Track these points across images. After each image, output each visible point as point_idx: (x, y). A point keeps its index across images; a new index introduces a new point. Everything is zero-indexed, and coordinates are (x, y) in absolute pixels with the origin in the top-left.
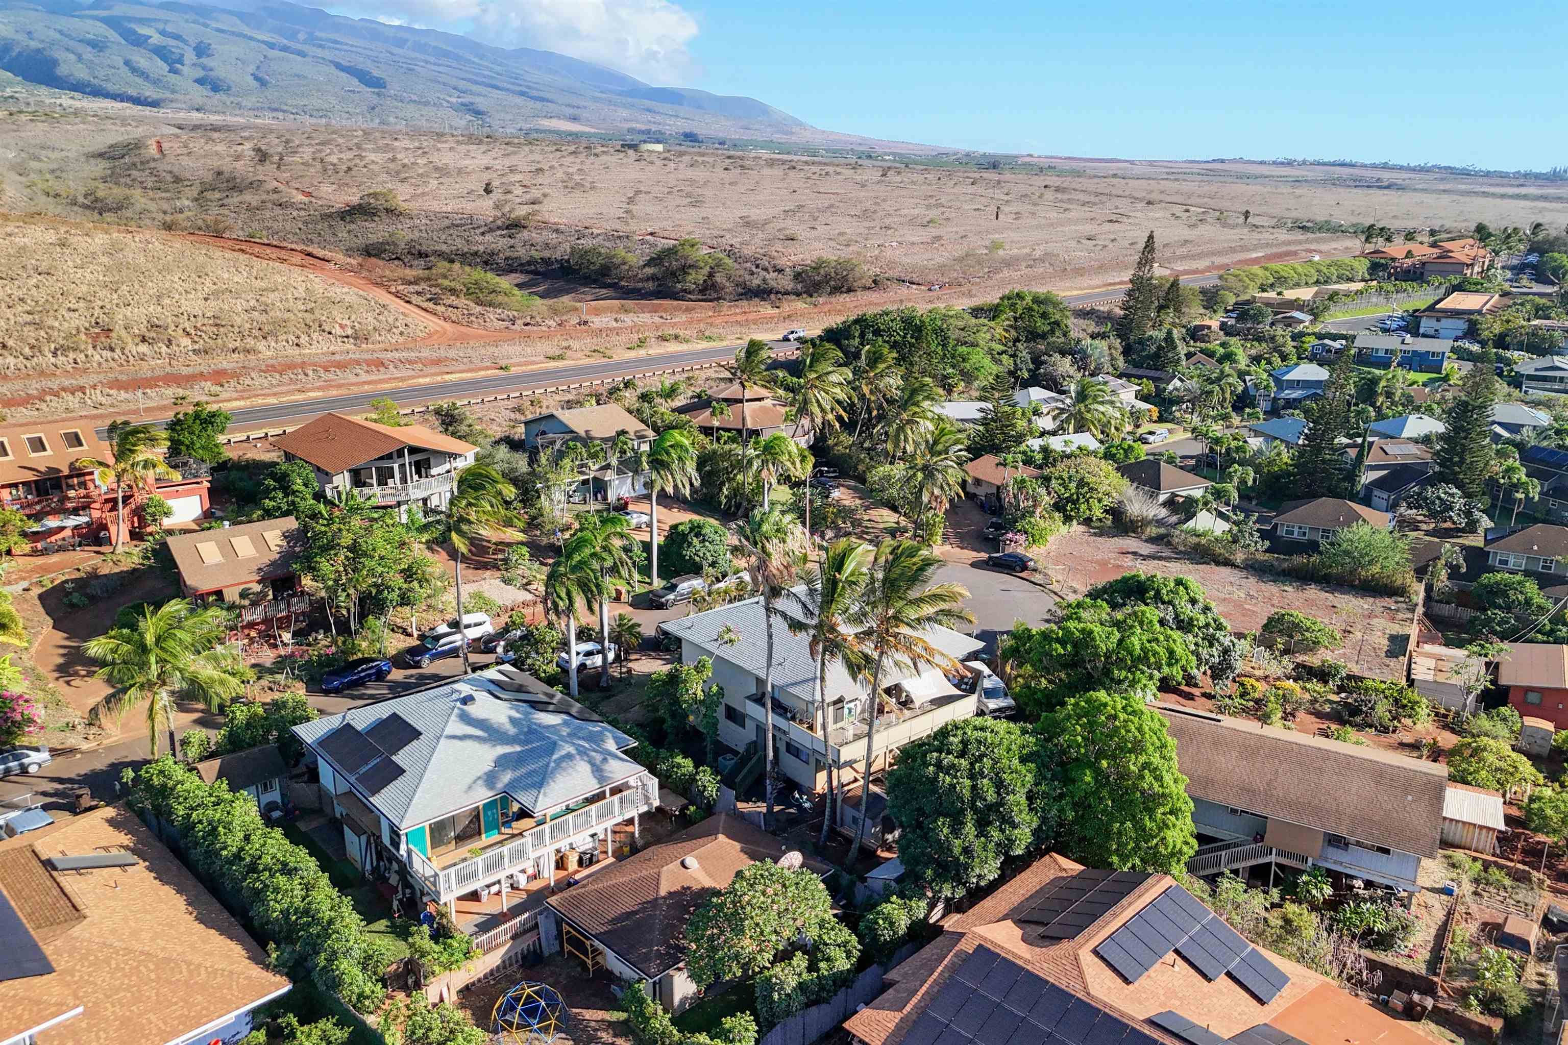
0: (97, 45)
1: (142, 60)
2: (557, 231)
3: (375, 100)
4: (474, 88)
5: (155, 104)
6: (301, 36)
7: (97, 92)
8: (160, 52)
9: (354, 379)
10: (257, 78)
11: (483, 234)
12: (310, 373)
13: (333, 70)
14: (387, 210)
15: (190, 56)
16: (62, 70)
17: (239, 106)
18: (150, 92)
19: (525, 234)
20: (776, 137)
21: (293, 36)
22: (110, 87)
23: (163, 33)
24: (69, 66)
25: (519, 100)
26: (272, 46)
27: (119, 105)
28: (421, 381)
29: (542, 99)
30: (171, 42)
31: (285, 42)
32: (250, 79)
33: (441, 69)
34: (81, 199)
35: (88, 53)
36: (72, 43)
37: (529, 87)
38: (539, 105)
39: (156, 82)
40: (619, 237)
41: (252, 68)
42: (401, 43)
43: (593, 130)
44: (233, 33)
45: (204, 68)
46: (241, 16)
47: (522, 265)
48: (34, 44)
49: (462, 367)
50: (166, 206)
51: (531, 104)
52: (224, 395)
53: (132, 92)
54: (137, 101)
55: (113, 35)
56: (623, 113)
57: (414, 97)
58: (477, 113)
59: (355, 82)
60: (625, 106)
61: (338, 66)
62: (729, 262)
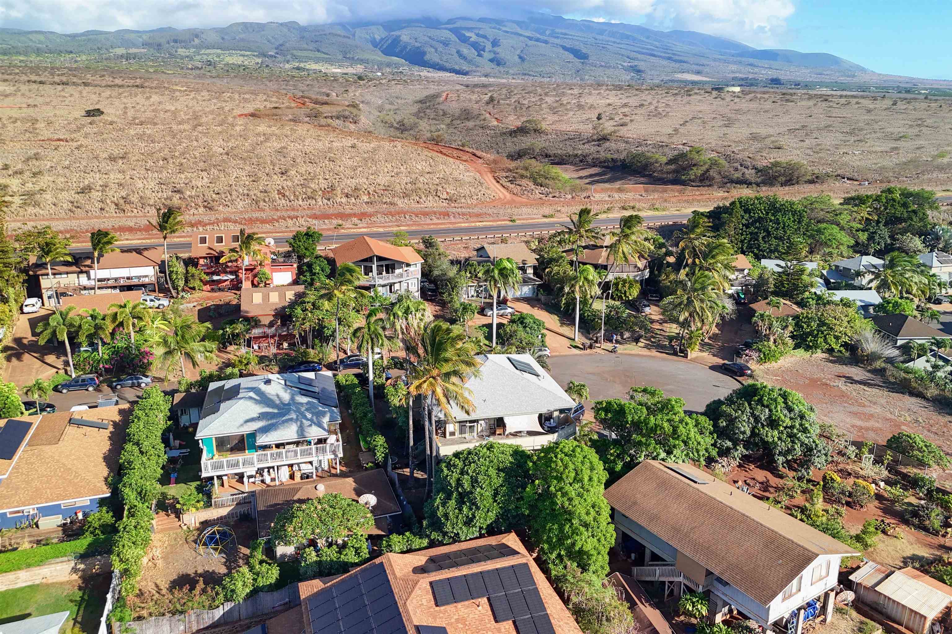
0: (446, 44)
1: (465, 51)
2: (627, 142)
3: (580, 66)
4: (639, 56)
5: (466, 74)
6: (548, 33)
7: (442, 68)
8: (475, 45)
9: (429, 221)
10: (520, 57)
11: (584, 144)
12: (407, 217)
13: (561, 51)
14: (535, 131)
15: (489, 46)
16: (427, 57)
17: (507, 73)
18: (465, 67)
19: (607, 144)
20: (842, 79)
21: (543, 33)
22: (447, 65)
23: (477, 35)
24: (432, 56)
25: (665, 62)
26: (530, 38)
27: (448, 74)
28: (463, 225)
29: (681, 61)
30: (481, 40)
31: (538, 36)
32: (516, 58)
33: (622, 46)
34: (395, 125)
35: (441, 48)
36: (434, 43)
37: (674, 54)
38: (677, 65)
39: (470, 62)
40: (662, 146)
41: (518, 52)
42: (601, 32)
43: (708, 79)
44: (512, 33)
45: (495, 53)
46: (518, 23)
47: (601, 162)
48: (417, 44)
49: (491, 219)
50: (433, 129)
51: (673, 64)
52: (361, 225)
53: (457, 67)
54: (458, 72)
55: (453, 38)
56: (734, 67)
57: (603, 64)
58: (639, 71)
59: (571, 56)
60: (735, 63)
61: (565, 48)
62: (722, 161)
